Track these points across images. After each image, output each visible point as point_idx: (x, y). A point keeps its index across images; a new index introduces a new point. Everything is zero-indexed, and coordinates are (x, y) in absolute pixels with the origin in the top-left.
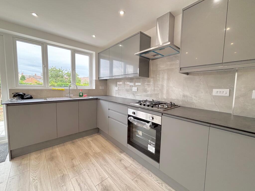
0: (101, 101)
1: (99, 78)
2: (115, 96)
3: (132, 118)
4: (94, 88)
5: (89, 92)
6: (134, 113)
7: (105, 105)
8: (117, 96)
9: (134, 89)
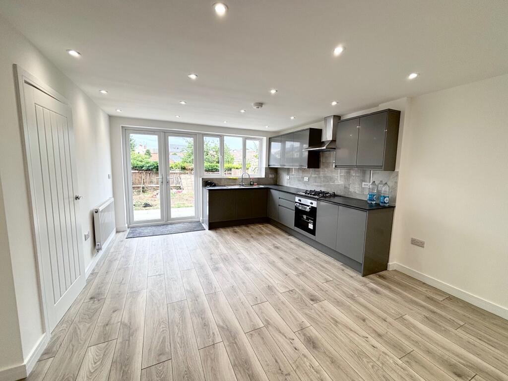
0: (272, 191)
1: (269, 165)
2: (286, 185)
3: (298, 204)
4: (263, 176)
5: (259, 181)
6: (300, 200)
7: (275, 194)
8: (288, 186)
9: (306, 179)
